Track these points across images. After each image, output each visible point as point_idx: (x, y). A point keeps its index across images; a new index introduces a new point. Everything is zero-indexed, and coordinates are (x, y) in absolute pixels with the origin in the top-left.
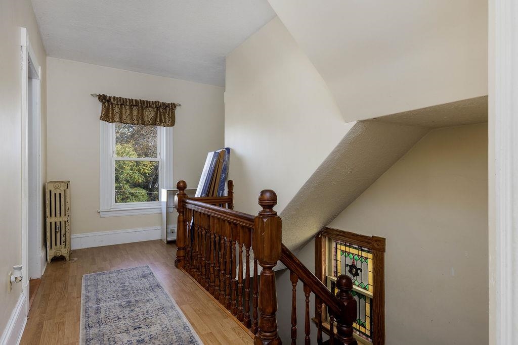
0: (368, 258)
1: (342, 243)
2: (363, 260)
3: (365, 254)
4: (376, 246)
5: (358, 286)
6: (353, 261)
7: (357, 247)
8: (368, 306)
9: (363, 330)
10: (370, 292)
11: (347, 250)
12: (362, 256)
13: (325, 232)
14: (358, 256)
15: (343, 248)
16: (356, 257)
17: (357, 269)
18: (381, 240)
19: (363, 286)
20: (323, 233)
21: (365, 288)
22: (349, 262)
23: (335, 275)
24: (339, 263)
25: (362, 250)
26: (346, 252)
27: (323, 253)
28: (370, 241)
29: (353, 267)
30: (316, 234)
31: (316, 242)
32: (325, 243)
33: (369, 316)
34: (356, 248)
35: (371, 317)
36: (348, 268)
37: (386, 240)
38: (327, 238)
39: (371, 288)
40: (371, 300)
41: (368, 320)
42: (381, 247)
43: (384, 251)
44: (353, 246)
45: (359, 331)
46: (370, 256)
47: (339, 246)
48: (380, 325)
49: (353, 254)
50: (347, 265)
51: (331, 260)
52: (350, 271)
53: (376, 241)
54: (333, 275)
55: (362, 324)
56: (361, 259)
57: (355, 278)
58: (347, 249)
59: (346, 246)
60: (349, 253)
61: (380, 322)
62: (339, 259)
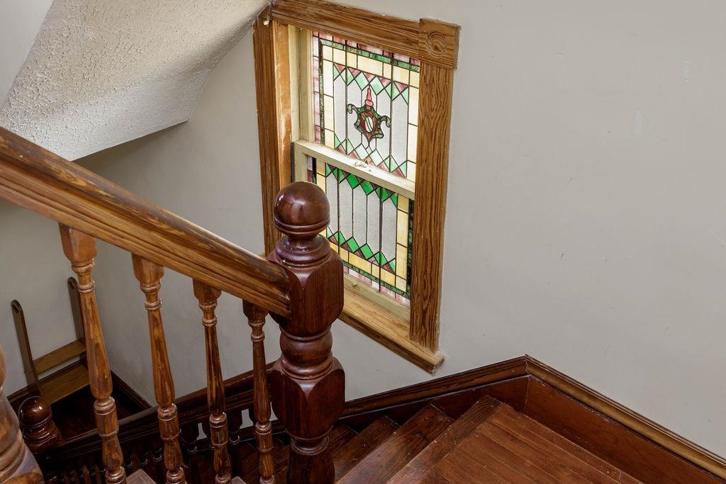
0: (408, 86)
1: (337, 40)
2: (396, 92)
3: (400, 74)
4: (430, 51)
5: (379, 166)
6: (369, 94)
7: (379, 51)
8: (403, 219)
9: (387, 277)
10: (408, 183)
11: (352, 63)
12: (392, 82)
13: (284, 10)
14: (382, 78)
15: (339, 56)
16: (376, 82)
17: (378, 120)
18: (447, 31)
19: (394, 167)
20: (277, 14)
21: (398, 172)
22: (357, 100)
23: (319, 136)
24: (328, 102)
25: (394, 62)
26: (347, 68)
27: (278, 75)
28: (413, 37)
29: (366, 111)
30: (254, 17)
31: (257, 40)
32: (285, 43)
33: (406, 244)
34: (375, 57)
35: (410, 247)
36: (353, 117)
37: (461, 33)
38: (291, 29)
39: (412, 170)
40: (411, 202)
41: (402, 255)
42: (444, 54)
43: (454, 66)
44: (370, 49)
45: (379, 281)
46: (415, 78)
47: (327, 51)
48: (429, 270)
49: (367, 74)
50: (349, 108)
51: (306, 94)
52: (361, 126)
53: (432, 35)
54: (312, 137)
55: (388, 263)
56: (389, 89)
57: (373, 142)
58: (352, 60)
59: (346, 47)
60: (357, 72)
61: (429, 264)
62: (328, 90)
